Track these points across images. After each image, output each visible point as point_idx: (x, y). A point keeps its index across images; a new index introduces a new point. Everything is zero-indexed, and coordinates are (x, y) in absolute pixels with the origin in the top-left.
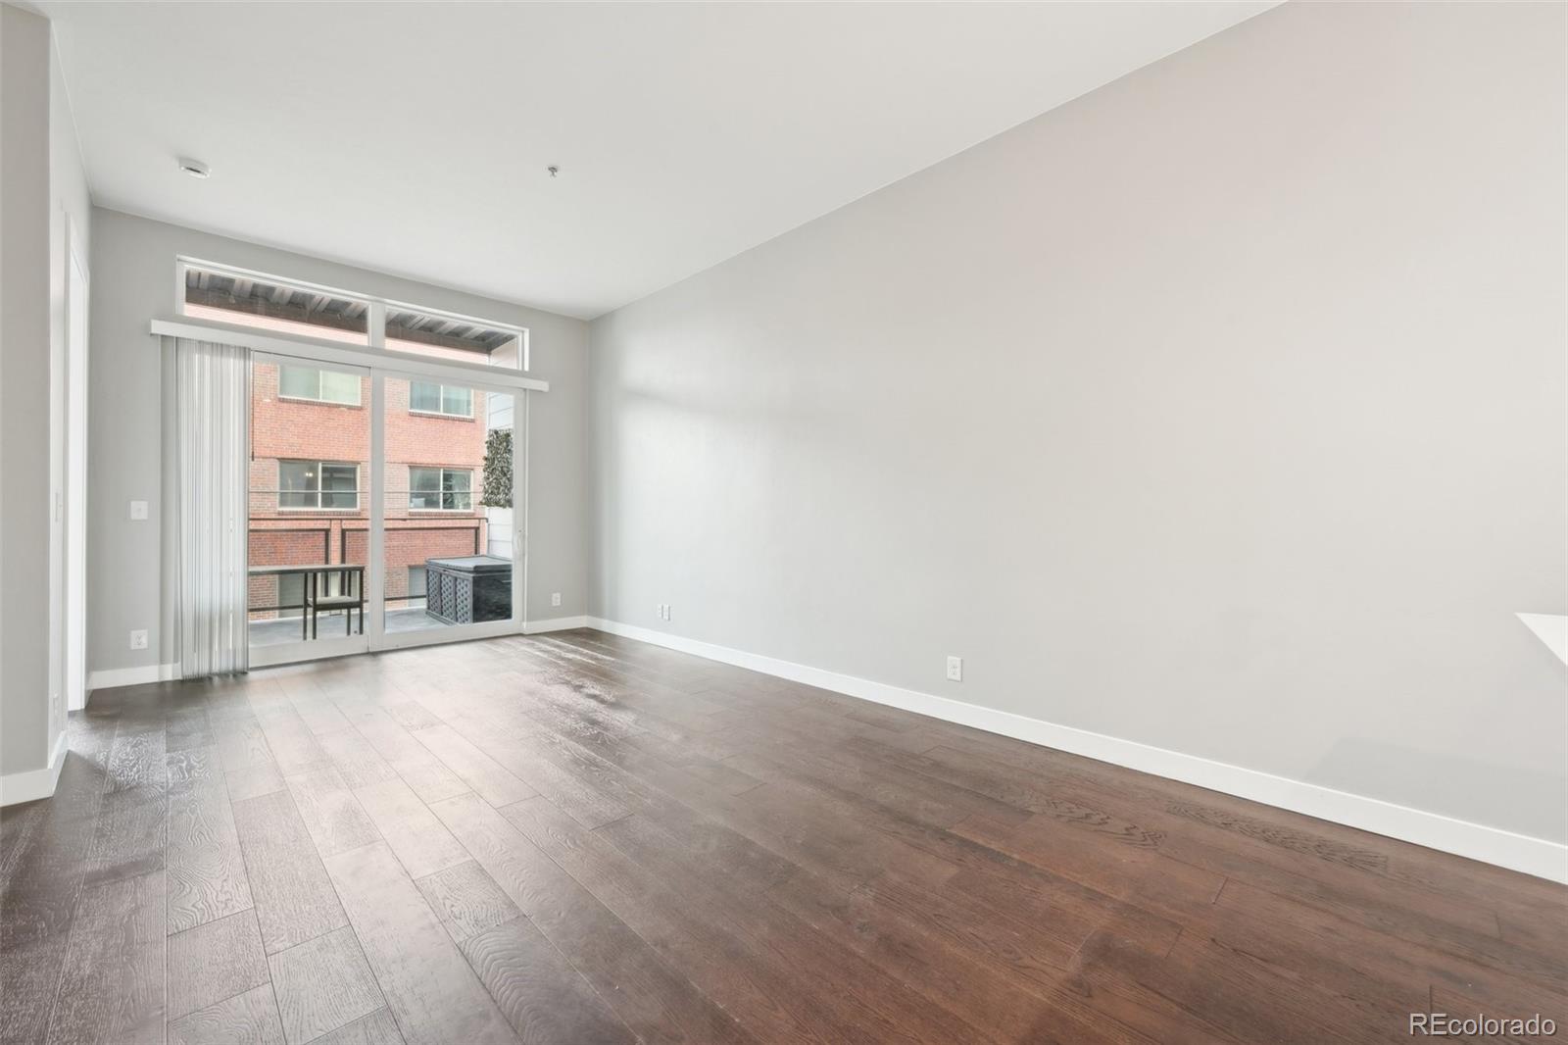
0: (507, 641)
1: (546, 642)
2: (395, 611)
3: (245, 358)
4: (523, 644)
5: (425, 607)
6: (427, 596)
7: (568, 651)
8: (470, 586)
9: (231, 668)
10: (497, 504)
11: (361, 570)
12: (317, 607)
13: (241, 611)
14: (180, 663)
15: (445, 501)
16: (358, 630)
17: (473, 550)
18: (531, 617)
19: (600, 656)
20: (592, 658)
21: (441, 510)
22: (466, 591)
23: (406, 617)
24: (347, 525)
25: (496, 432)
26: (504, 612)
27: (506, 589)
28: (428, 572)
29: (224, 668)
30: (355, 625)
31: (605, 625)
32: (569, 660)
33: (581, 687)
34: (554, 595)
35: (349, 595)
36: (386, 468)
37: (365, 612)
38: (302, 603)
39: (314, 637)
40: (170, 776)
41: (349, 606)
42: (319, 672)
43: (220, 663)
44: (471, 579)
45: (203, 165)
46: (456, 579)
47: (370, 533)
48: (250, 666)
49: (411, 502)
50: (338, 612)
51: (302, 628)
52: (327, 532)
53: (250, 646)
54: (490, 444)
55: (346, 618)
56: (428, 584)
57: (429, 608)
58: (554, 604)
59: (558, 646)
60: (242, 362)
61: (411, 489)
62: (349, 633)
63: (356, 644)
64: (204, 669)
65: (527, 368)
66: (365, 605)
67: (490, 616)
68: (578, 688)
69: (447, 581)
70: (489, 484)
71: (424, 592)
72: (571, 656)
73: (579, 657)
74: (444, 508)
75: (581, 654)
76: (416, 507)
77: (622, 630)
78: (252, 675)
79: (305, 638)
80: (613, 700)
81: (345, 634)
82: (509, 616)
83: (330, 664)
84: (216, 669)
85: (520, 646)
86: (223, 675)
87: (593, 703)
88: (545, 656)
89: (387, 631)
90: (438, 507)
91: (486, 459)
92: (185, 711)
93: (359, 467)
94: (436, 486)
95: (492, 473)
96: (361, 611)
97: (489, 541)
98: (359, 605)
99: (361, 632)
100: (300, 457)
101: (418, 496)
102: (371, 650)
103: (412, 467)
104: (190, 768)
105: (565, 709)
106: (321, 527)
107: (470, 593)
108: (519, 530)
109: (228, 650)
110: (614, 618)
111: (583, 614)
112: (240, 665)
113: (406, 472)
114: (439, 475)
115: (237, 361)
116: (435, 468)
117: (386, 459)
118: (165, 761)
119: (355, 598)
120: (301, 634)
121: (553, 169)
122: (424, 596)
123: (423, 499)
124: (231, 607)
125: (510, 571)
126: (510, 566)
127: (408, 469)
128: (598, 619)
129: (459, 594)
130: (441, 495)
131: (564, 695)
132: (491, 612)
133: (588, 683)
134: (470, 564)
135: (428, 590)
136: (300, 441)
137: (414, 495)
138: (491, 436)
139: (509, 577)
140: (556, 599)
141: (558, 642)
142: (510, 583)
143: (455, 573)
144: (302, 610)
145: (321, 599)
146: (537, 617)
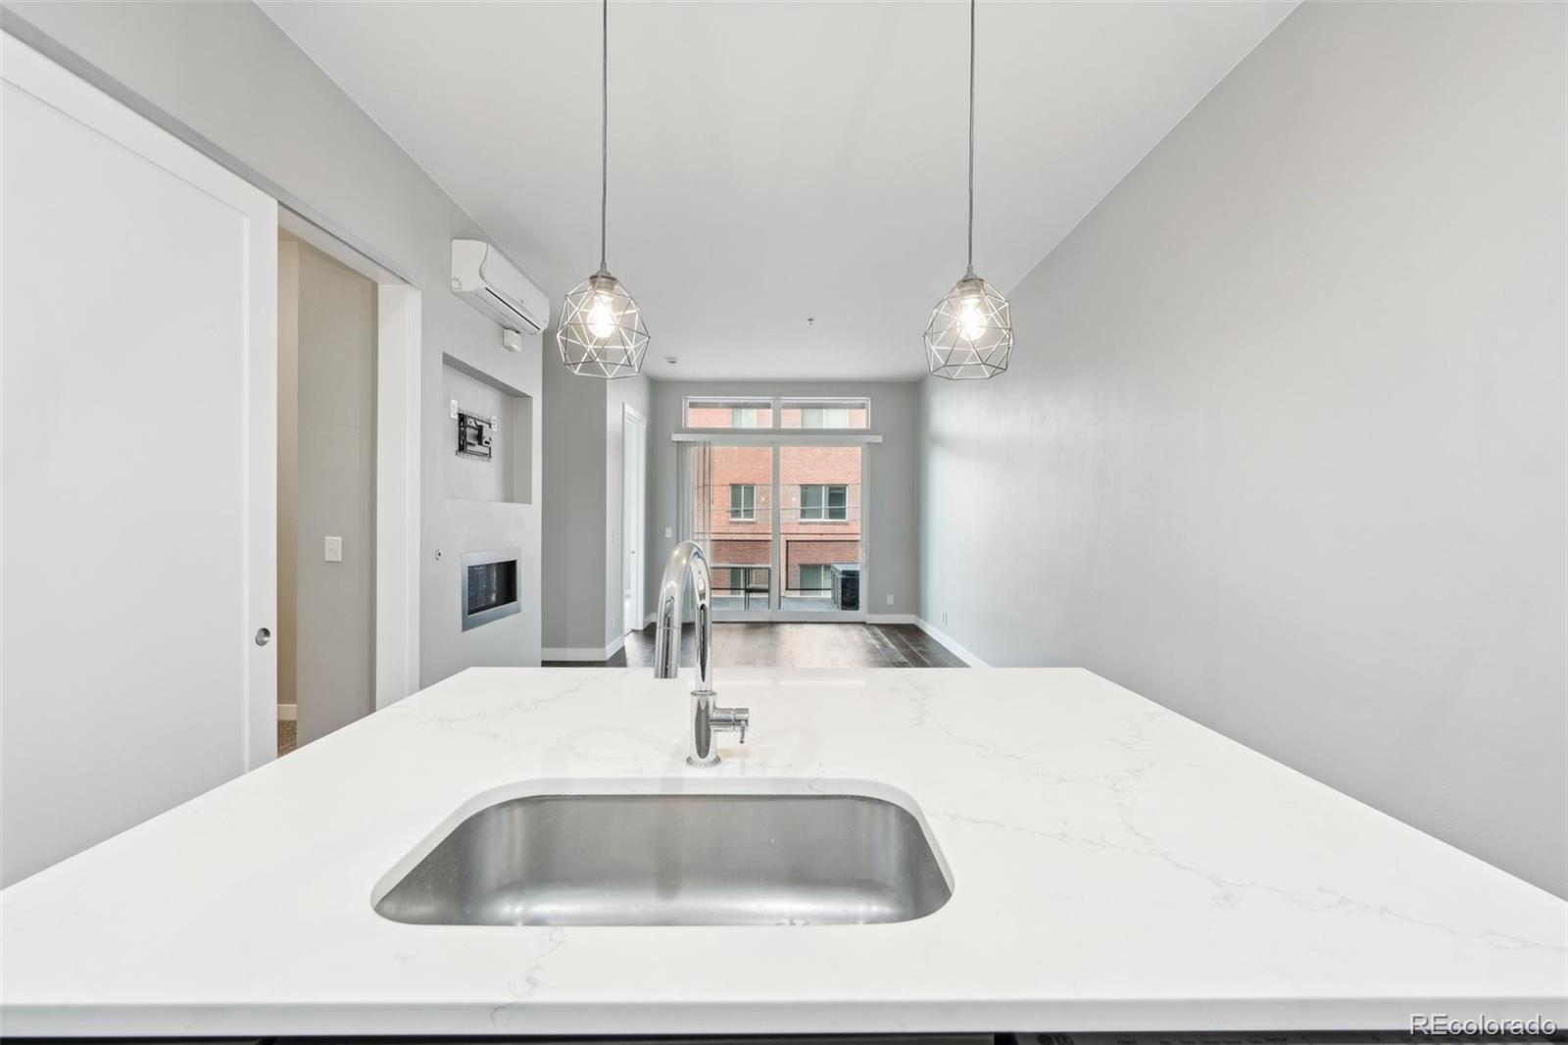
8: (840, 584)
12: (748, 591)
16: (767, 607)
26: (855, 605)
27: (858, 588)
30: (766, 603)
34: (889, 597)
36: (781, 487)
39: (749, 608)
44: (843, 579)
58: (889, 604)
67: (847, 607)
76: (800, 517)
82: (856, 608)
107: (840, 589)
111: (910, 614)
121: (811, 320)
126: (859, 572)
128: (918, 617)
132: (846, 604)
134: (844, 568)
139: (859, 580)
140: (890, 600)
142: (859, 585)
146: (872, 610)
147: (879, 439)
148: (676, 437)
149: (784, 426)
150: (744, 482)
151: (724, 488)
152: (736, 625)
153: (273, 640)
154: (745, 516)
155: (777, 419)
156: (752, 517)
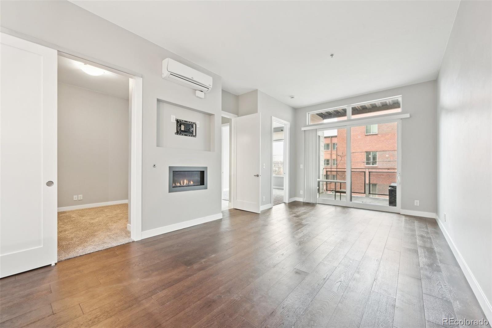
24: (370, 170)
52: (365, 172)
106: (363, 171)
125: (396, 188)
140: (417, 203)
146: (403, 207)
147: (408, 116)
148: (303, 129)
150: (372, 150)
151: (363, 153)
153: (55, 186)
154: (372, 165)
156: (376, 165)
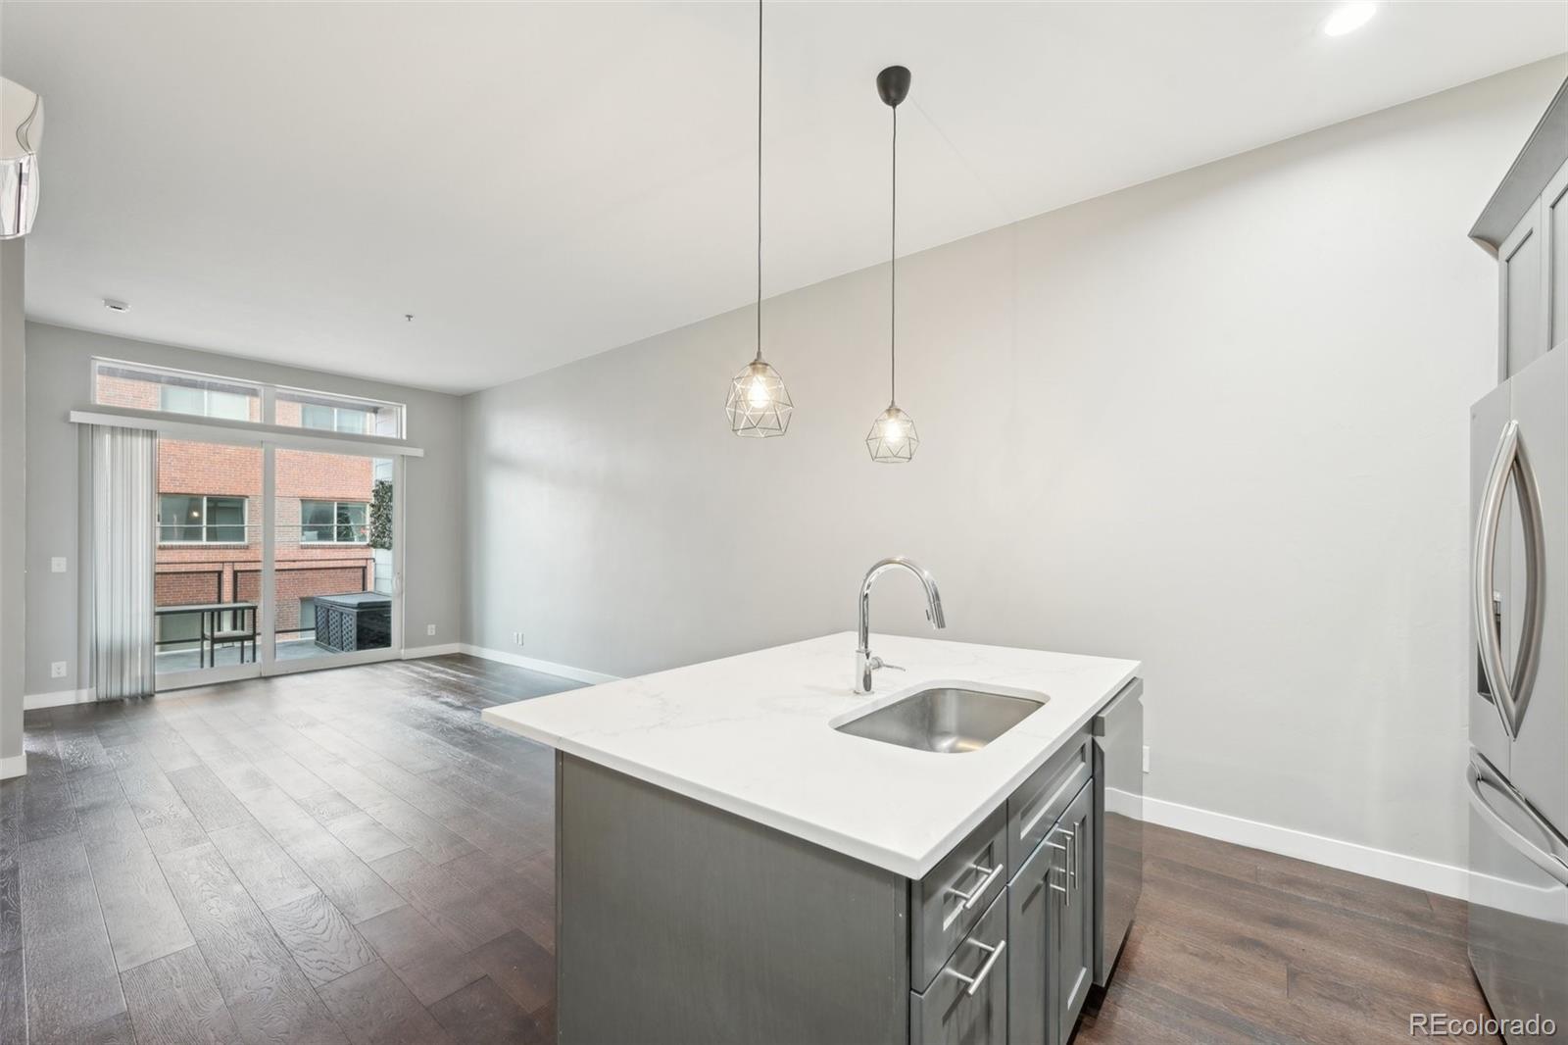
0: (385, 665)
1: (419, 666)
2: (284, 643)
3: (152, 438)
4: (399, 667)
5: (314, 638)
6: (316, 629)
7: (437, 672)
8: (354, 619)
9: (140, 691)
10: (383, 546)
11: (254, 609)
12: (214, 641)
13: (148, 644)
14: (95, 688)
15: (339, 534)
16: (251, 659)
17: (361, 586)
18: (409, 644)
19: (462, 675)
20: (455, 676)
21: (335, 542)
22: (351, 624)
23: (297, 648)
25: (382, 483)
26: (384, 640)
27: (387, 621)
28: (317, 607)
29: (133, 692)
30: (248, 655)
31: (474, 651)
32: (435, 678)
33: (438, 697)
34: (429, 626)
35: (243, 629)
36: (277, 502)
37: (257, 643)
38: (199, 637)
39: (212, 665)
40: (112, 761)
41: (242, 639)
42: (218, 693)
43: (128, 689)
44: (355, 614)
45: (122, 303)
46: (342, 614)
47: (262, 573)
48: (157, 690)
49: (303, 534)
50: (230, 644)
51: (199, 659)
53: (156, 673)
54: (376, 493)
55: (240, 650)
56: (317, 618)
57: (317, 639)
58: (429, 634)
59: (429, 668)
60: (149, 440)
61: (303, 523)
62: (242, 661)
63: (249, 670)
64: (115, 692)
65: (404, 437)
66: (258, 638)
67: (372, 645)
68: (435, 698)
69: (334, 617)
70: (376, 528)
71: (314, 626)
72: (437, 675)
73: (443, 676)
74: (338, 540)
75: (447, 673)
76: (308, 540)
77: (488, 654)
78: (158, 697)
79: (202, 666)
80: (460, 704)
81: (239, 663)
82: (388, 644)
83: (227, 687)
84: (126, 691)
85: (397, 670)
86: (134, 698)
87: (444, 706)
88: (415, 675)
89: (277, 660)
90: (333, 540)
91: (373, 506)
92: (107, 722)
93: (246, 502)
94: (329, 519)
95: (378, 518)
96: (254, 643)
97: (376, 579)
98: (252, 638)
99: (254, 660)
100: (183, 491)
101: (311, 529)
102: (263, 675)
103: (303, 501)
104: (126, 756)
105: (419, 712)
107: (354, 626)
108: (397, 573)
109: (137, 678)
110: (482, 644)
111: (456, 642)
112: (147, 689)
113: (298, 507)
114: (333, 508)
115: (145, 439)
116: (329, 502)
117: (277, 492)
118: (105, 753)
119: (247, 632)
120: (199, 664)
121: (409, 317)
122: (313, 629)
123: (316, 532)
124: (140, 642)
126: (389, 602)
127: (300, 503)
128: (468, 646)
129: (344, 627)
130: (335, 528)
131: (423, 702)
132: (372, 642)
133: (444, 693)
134: (354, 600)
135: (317, 623)
136: (184, 475)
137: (304, 529)
138: (377, 486)
139: (389, 612)
140: (431, 630)
141: (430, 665)
142: (390, 617)
143: (342, 609)
144: (199, 643)
145: (217, 634)
147: (419, 452)
149: (279, 422)
152: (192, 691)
155: (269, 412)
